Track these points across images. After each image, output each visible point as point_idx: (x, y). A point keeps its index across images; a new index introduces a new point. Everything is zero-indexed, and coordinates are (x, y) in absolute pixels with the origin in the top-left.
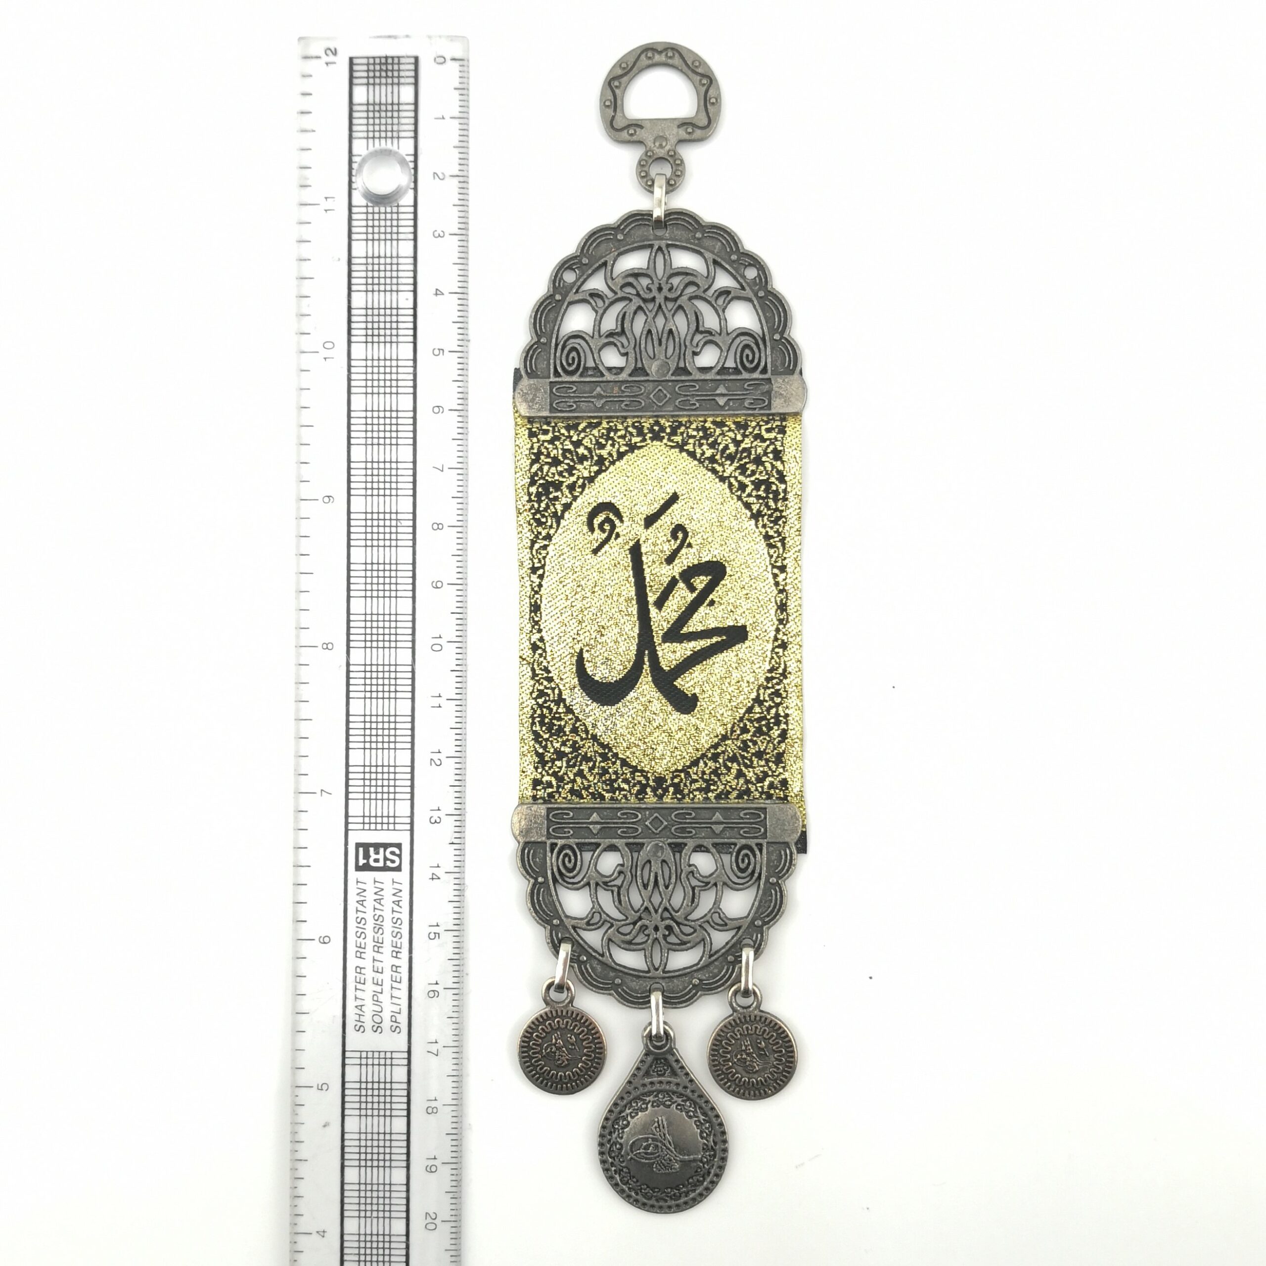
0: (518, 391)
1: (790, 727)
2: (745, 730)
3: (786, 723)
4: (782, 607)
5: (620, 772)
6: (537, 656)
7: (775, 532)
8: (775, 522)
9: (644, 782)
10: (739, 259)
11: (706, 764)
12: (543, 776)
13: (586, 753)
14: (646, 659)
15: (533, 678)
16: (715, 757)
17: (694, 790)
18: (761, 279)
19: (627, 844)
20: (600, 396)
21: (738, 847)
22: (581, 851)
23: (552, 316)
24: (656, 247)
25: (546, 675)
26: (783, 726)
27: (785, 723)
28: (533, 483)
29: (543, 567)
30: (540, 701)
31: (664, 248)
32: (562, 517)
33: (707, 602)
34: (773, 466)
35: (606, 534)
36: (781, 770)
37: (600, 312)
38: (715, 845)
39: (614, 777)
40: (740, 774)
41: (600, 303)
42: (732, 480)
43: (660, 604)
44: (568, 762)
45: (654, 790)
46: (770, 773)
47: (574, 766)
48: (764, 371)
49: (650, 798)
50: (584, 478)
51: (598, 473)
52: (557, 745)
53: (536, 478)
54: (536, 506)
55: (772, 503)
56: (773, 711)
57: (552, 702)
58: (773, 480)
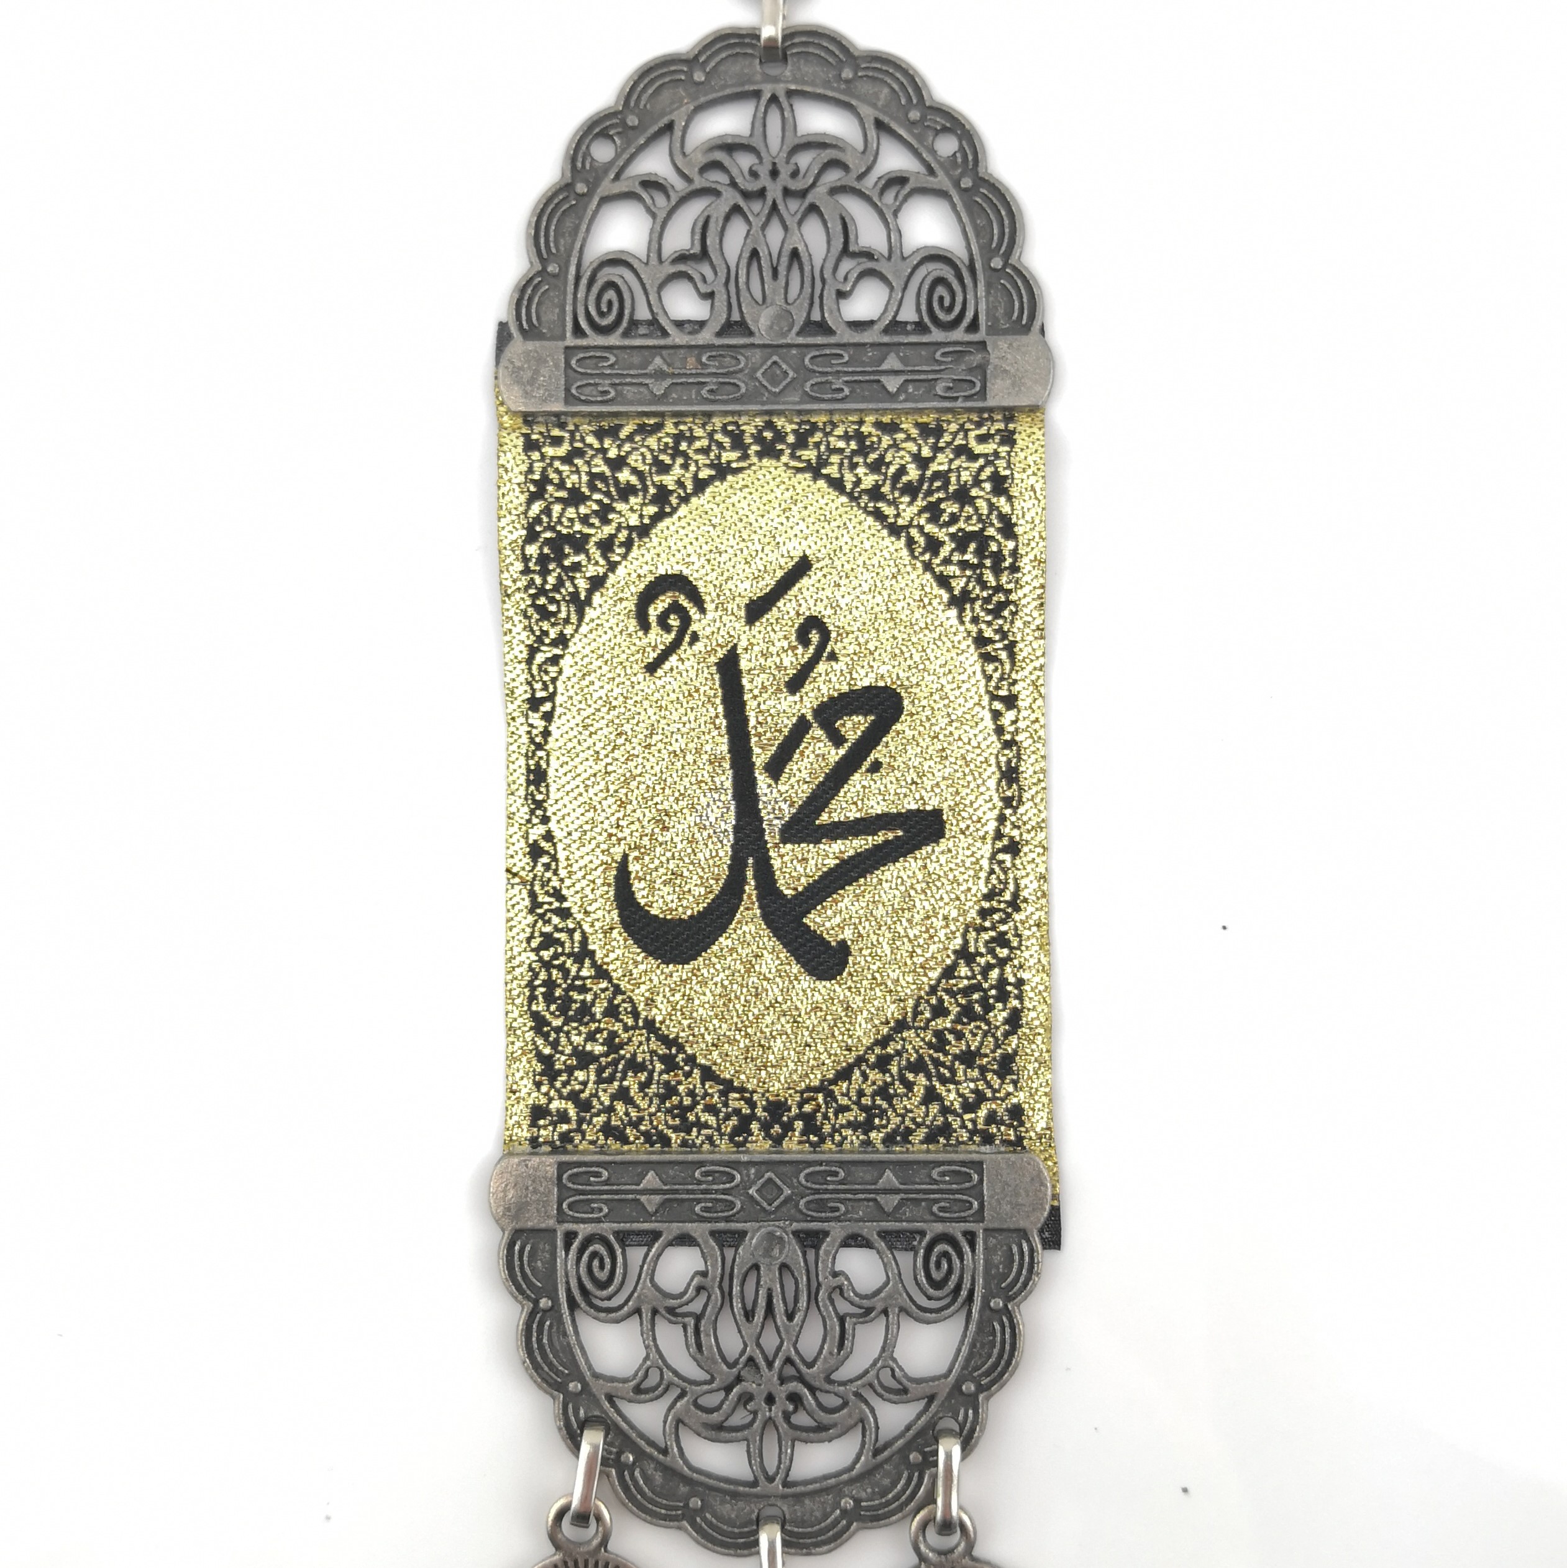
0: (504, 362)
1: (1027, 1004)
2: (940, 1011)
3: (1020, 997)
4: (1010, 775)
5: (699, 1091)
6: (540, 868)
7: (996, 632)
8: (997, 612)
9: (746, 1111)
10: (923, 118)
11: (865, 1076)
12: (550, 1100)
13: (634, 1055)
14: (750, 874)
15: (531, 911)
16: (883, 1064)
17: (842, 1126)
18: (965, 156)
19: (713, 1233)
20: (660, 375)
21: (928, 1237)
22: (623, 1246)
23: (569, 223)
24: (767, 95)
25: (556, 905)
26: (1015, 1003)
27: (1017, 997)
28: (531, 536)
29: (551, 697)
30: (546, 955)
31: (783, 99)
32: (588, 602)
33: (866, 764)
34: (992, 507)
35: (673, 635)
36: (1011, 1089)
37: (662, 215)
38: (884, 1235)
39: (687, 1101)
40: (931, 1095)
41: (661, 200)
42: (914, 532)
43: (776, 768)
44: (600, 1071)
45: (766, 1127)
46: (989, 1095)
47: (610, 1080)
48: (974, 326)
49: (759, 1144)
50: (630, 529)
51: (657, 518)
52: (577, 1039)
53: (538, 529)
54: (538, 580)
55: (989, 577)
56: (994, 974)
57: (569, 956)
58: (991, 532)
